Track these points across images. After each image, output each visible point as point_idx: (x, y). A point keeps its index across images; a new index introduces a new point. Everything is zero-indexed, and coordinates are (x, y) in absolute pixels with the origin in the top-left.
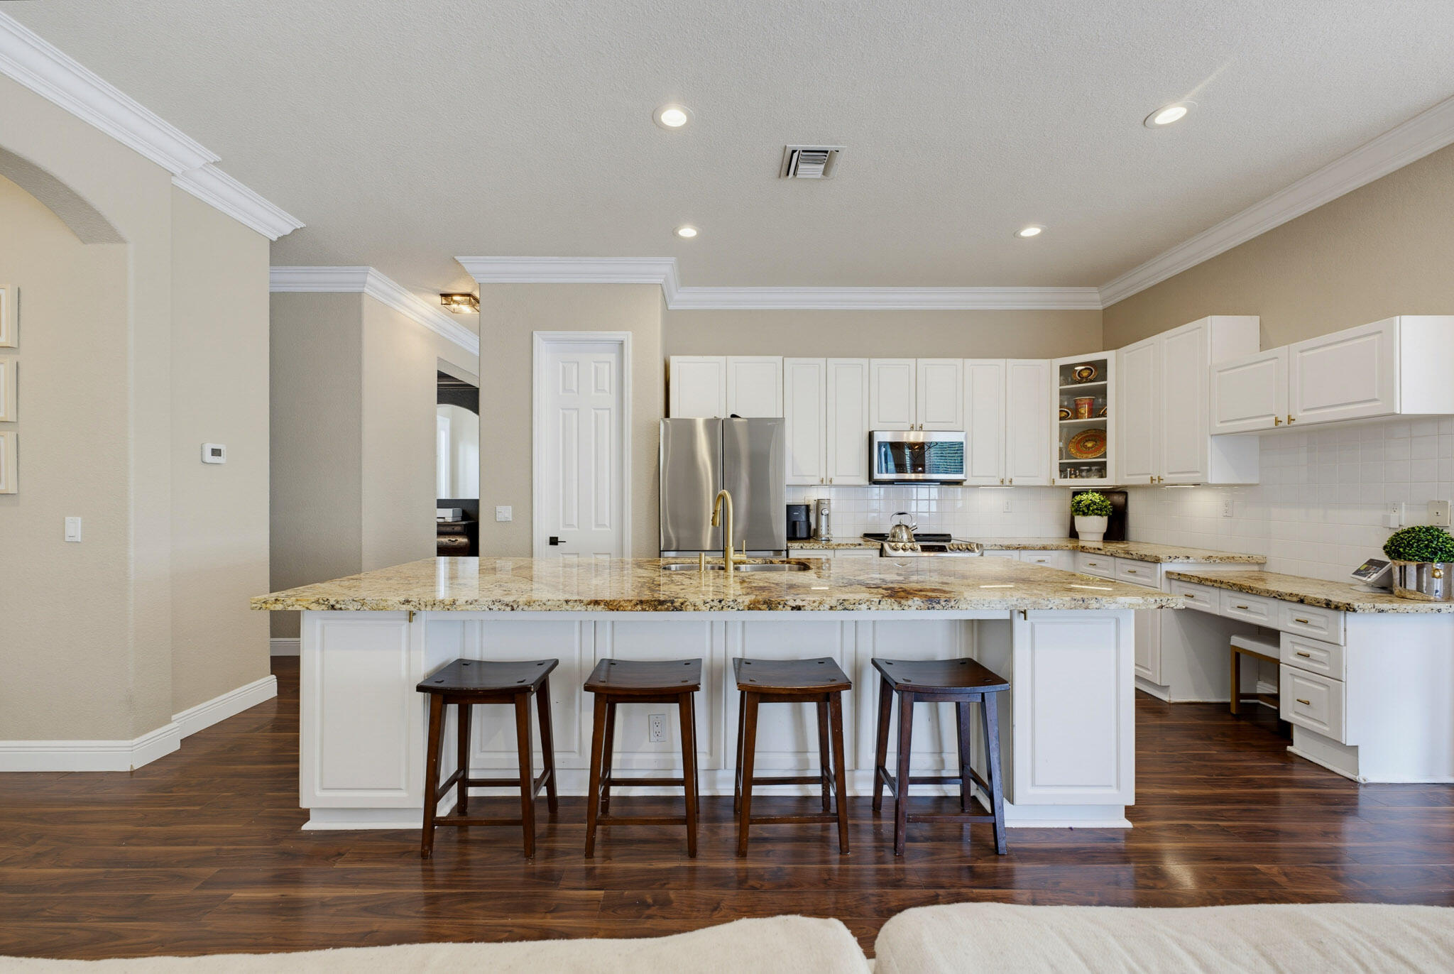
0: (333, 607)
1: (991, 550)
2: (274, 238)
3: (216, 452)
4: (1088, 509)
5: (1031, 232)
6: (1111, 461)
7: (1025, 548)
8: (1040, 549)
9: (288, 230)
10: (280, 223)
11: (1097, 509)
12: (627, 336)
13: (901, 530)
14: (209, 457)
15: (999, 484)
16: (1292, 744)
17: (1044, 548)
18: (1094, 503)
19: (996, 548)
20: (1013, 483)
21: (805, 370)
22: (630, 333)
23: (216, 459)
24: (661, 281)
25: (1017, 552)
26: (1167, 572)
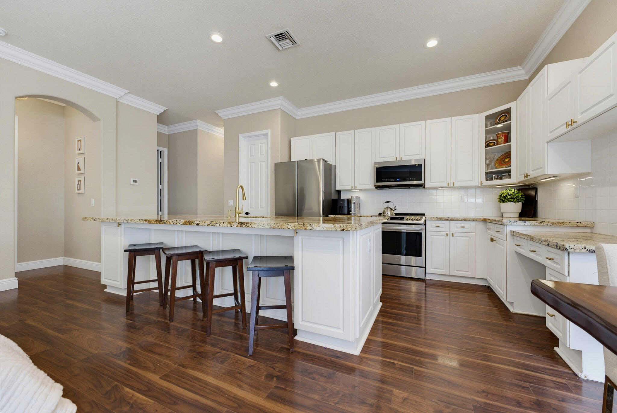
0: (95, 220)
1: (431, 220)
2: (158, 114)
3: (135, 181)
4: (505, 198)
5: (432, 43)
6: (513, 168)
7: (452, 220)
8: (462, 220)
9: (162, 111)
10: (159, 109)
11: (511, 198)
12: (269, 132)
13: (387, 210)
14: (132, 183)
15: (447, 185)
16: (558, 346)
17: (464, 220)
18: (509, 194)
19: (434, 219)
20: (455, 185)
21: (345, 137)
22: (269, 130)
23: (135, 184)
24: (279, 107)
25: (448, 222)
26: (511, 231)
